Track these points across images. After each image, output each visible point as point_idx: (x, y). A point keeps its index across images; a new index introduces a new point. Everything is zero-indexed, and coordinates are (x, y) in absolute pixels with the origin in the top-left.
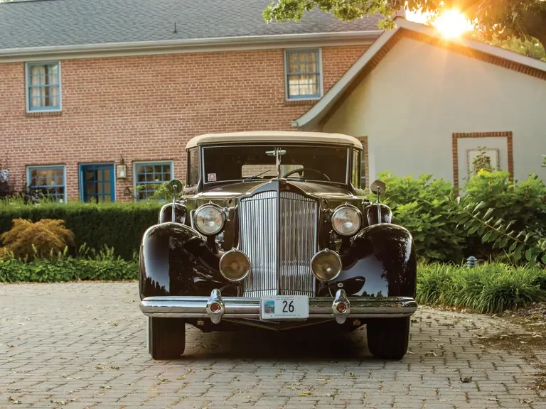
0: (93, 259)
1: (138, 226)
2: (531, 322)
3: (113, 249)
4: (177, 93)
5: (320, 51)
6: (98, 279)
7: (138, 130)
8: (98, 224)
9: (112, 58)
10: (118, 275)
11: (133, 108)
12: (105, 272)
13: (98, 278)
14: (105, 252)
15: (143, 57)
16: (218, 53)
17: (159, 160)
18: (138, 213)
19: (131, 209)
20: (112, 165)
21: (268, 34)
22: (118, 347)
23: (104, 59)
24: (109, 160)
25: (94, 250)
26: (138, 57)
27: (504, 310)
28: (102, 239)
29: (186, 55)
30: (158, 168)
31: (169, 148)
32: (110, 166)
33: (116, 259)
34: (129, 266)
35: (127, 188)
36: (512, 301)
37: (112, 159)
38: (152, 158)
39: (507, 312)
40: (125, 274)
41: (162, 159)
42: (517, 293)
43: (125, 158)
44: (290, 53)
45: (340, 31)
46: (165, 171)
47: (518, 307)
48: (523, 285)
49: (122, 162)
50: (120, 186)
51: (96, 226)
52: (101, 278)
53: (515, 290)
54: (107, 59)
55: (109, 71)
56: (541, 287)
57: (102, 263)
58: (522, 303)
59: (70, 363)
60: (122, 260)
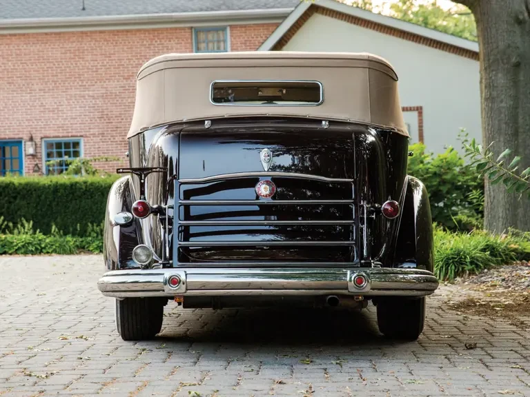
0: (11, 233)
1: (56, 200)
2: (490, 290)
3: (31, 222)
4: (86, 70)
5: (228, 29)
6: (17, 254)
7: (47, 107)
8: (15, 198)
9: (20, 35)
10: (37, 249)
11: (42, 84)
12: (23, 246)
13: (16, 252)
14: (23, 225)
15: (51, 34)
16: (127, 31)
17: (68, 137)
18: (57, 186)
19: (49, 183)
20: (21, 142)
21: (177, 12)
22: (72, 317)
23: (11, 35)
24: (17, 136)
25: (11, 224)
26: (46, 34)
27: (455, 277)
28: (19, 213)
29: (95, 32)
30: (67, 145)
31: (79, 125)
32: (18, 143)
33: (35, 233)
34: (48, 240)
35: (37, 165)
36: (463, 268)
37: (20, 136)
38: (61, 135)
39: (458, 279)
40: (44, 248)
41: (72, 136)
42: (468, 260)
43: (33, 135)
44: (198, 31)
45: (248, 9)
46: (74, 147)
47: (470, 274)
48: (474, 252)
49: (31, 139)
50: (29, 162)
51: (12, 200)
52: (18, 252)
53: (466, 257)
54: (15, 35)
55: (16, 48)
56: (491, 255)
57: (19, 237)
58: (473, 270)
59: (28, 334)
60: (41, 234)
